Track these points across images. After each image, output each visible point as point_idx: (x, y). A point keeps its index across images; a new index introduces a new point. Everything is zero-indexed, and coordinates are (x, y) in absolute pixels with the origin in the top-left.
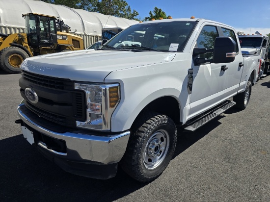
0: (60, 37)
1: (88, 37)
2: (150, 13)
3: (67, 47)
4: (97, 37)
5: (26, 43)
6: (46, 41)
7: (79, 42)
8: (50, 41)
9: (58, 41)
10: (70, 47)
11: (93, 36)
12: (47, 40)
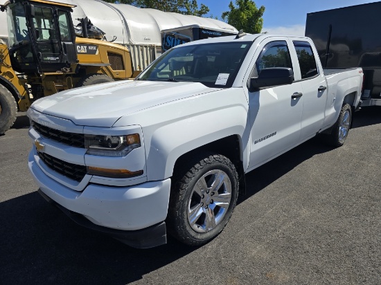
0: (83, 49)
1: (136, 49)
2: (231, 5)
3: (98, 68)
4: (152, 48)
5: (7, 66)
6: (52, 59)
7: (121, 56)
8: (61, 59)
9: (80, 58)
10: (104, 69)
11: (146, 47)
12: (55, 56)
